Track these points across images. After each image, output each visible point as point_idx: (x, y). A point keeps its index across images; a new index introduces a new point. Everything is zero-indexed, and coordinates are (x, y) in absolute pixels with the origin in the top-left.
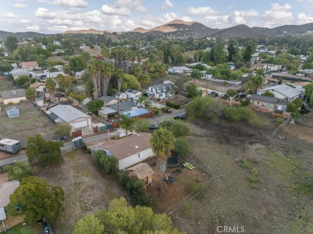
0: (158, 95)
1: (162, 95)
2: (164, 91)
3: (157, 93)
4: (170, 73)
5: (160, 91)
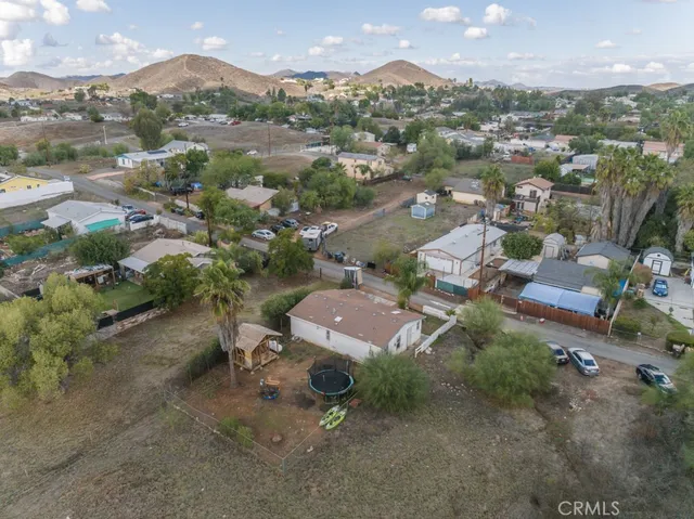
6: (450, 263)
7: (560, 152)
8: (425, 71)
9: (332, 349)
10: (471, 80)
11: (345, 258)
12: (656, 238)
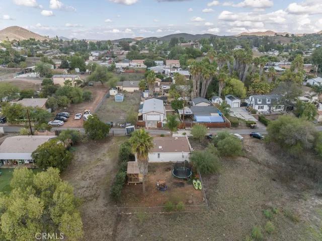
0: (257, 106)
1: (262, 108)
2: (268, 103)
3: (256, 104)
4: (308, 85)
5: (261, 103)
6: (159, 116)
7: (136, 67)
8: (32, 32)
9: (161, 162)
10: (57, 36)
11: (114, 124)
12: (214, 93)
